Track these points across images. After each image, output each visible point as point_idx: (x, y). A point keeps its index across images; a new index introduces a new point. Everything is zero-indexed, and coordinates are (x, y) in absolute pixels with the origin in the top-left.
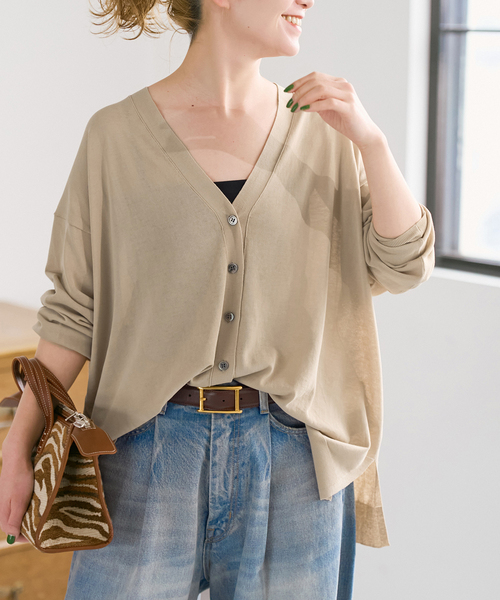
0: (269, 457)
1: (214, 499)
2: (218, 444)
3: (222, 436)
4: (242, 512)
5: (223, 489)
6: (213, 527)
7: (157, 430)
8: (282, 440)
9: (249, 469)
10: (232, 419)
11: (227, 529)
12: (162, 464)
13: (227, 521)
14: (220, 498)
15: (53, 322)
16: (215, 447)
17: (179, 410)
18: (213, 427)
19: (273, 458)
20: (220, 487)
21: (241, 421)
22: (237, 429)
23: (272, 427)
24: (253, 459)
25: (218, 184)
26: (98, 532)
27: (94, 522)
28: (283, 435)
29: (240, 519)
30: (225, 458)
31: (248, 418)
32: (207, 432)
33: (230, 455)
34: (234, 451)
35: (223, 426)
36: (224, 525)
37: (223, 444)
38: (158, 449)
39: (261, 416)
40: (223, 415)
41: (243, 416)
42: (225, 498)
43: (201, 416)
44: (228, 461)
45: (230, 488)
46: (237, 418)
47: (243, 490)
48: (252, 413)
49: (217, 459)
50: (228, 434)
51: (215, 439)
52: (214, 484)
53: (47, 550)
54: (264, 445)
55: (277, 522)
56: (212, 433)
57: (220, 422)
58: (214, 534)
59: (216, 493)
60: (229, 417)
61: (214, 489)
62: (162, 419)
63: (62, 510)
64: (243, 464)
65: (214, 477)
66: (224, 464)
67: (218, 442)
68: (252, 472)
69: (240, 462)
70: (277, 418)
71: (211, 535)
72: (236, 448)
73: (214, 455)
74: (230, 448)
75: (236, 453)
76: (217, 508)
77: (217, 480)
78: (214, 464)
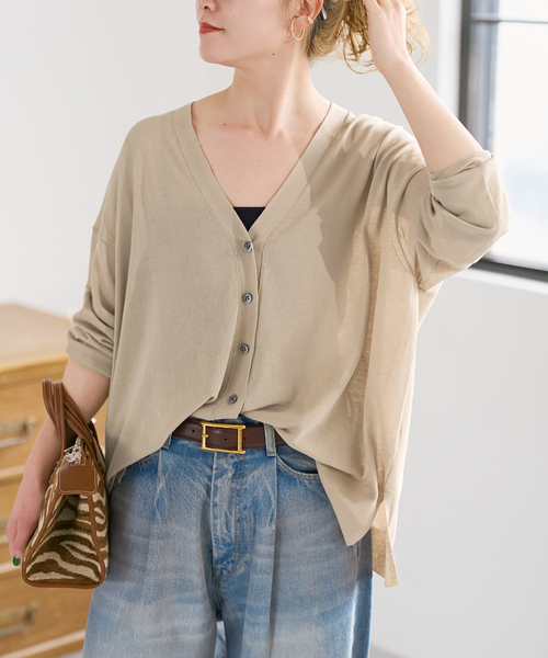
0: (274, 502)
1: (217, 539)
2: (219, 485)
3: (224, 477)
4: (248, 555)
5: (226, 531)
6: (219, 566)
7: (160, 465)
8: (290, 484)
9: (251, 513)
10: (236, 460)
11: (234, 570)
12: (166, 500)
13: (233, 562)
14: (224, 540)
15: (79, 340)
16: (216, 487)
17: (183, 446)
18: (214, 467)
19: (278, 502)
20: (221, 529)
21: (246, 462)
22: (240, 471)
23: (279, 471)
24: (255, 503)
25: (236, 209)
26: (92, 572)
27: (91, 561)
28: (291, 479)
29: (246, 562)
30: (226, 499)
31: (252, 460)
32: (208, 470)
33: (232, 497)
34: (236, 494)
35: (226, 466)
36: (230, 566)
37: (224, 485)
38: (161, 485)
39: (267, 458)
40: (226, 454)
41: (248, 457)
42: (229, 540)
43: (205, 454)
44: (230, 504)
45: (233, 530)
46: (241, 458)
47: (247, 534)
48: (258, 454)
49: (217, 500)
50: (230, 475)
51: (216, 478)
52: (215, 526)
53: (34, 583)
54: (270, 489)
55: (282, 571)
56: (214, 472)
57: (222, 461)
58: (221, 572)
59: (219, 534)
60: (232, 457)
61: (215, 530)
62: (165, 452)
63: (63, 544)
64: (246, 507)
65: (215, 518)
66: (225, 506)
67: (219, 482)
68: (255, 518)
69: (242, 505)
70: (285, 462)
71: (218, 573)
72: (238, 491)
73: (215, 495)
74: (232, 490)
75: (238, 496)
76: (221, 549)
77: (218, 521)
78: (215, 505)
